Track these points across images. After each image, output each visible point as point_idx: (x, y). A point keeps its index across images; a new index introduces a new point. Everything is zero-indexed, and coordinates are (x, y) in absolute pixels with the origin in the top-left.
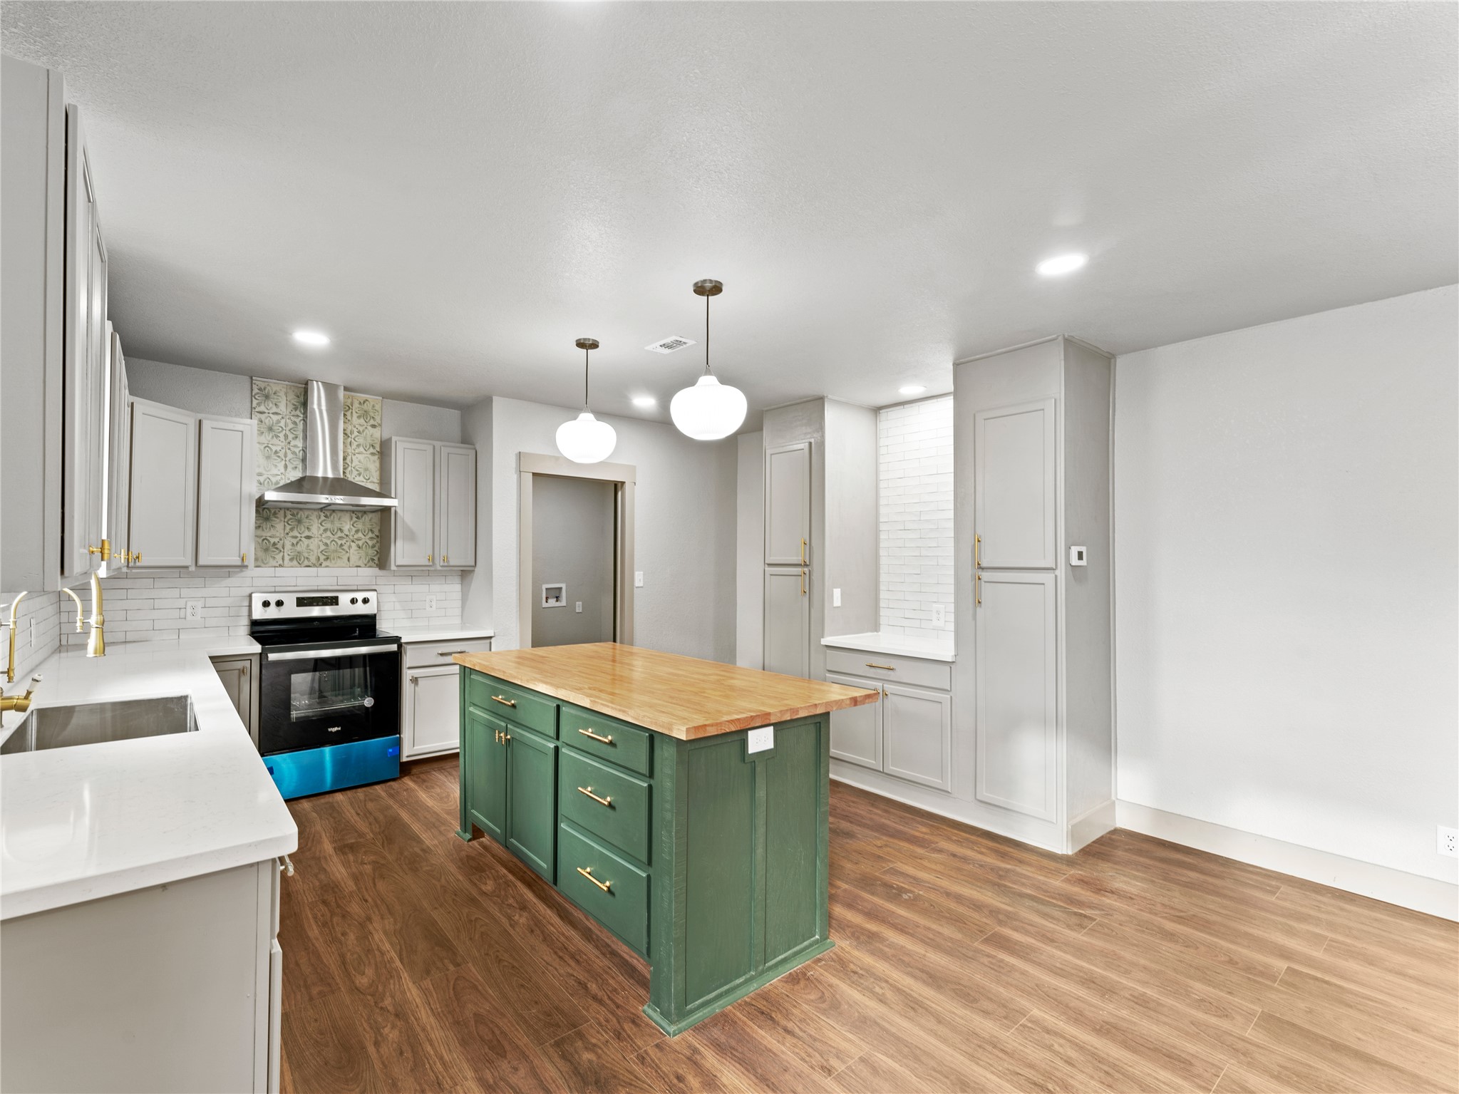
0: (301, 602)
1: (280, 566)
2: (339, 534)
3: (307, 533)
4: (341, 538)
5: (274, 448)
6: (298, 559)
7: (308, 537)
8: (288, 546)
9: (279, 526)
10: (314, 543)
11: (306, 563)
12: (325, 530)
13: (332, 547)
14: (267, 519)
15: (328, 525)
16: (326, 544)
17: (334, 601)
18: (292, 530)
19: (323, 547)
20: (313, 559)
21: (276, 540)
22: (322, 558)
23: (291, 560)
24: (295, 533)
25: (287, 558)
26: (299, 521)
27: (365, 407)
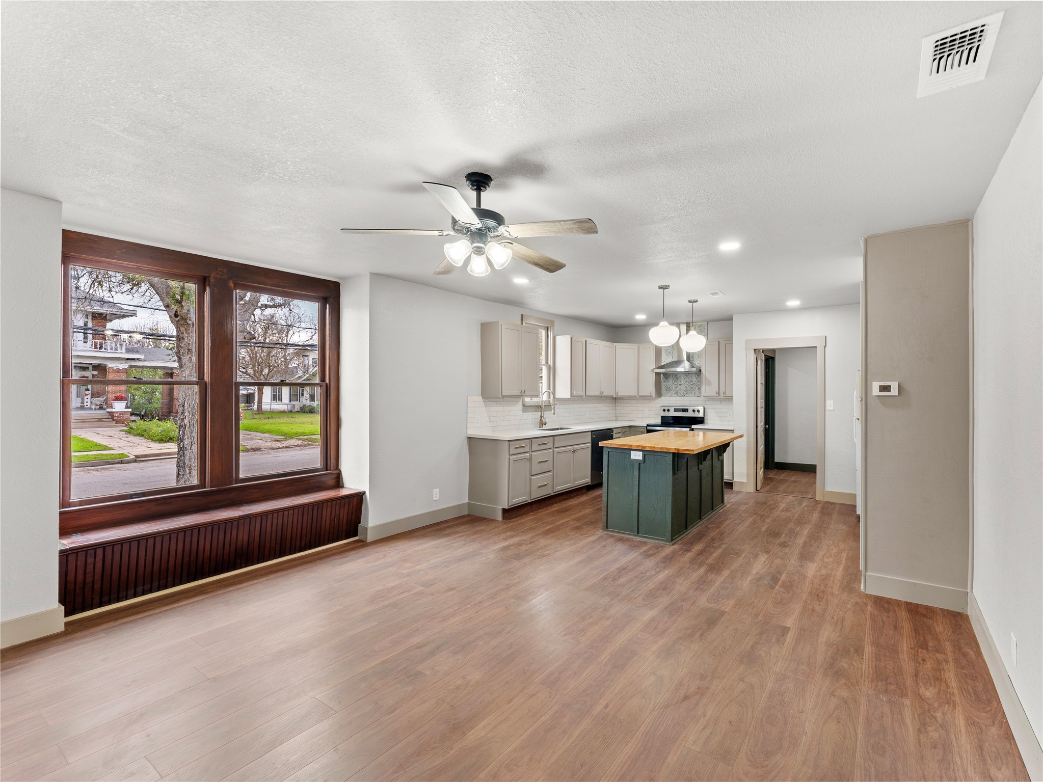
0: (676, 410)
1: (671, 396)
2: (691, 383)
3: (680, 383)
4: (692, 385)
5: (669, 351)
6: (677, 393)
7: (680, 385)
8: (674, 389)
9: (671, 381)
10: (682, 387)
11: (680, 395)
12: (686, 382)
13: (689, 388)
14: (667, 378)
15: (687, 380)
16: (686, 387)
17: (686, 410)
18: (675, 382)
19: (685, 389)
20: (682, 393)
21: (670, 386)
22: (685, 393)
23: (675, 394)
24: (676, 383)
25: (673, 393)
26: (677, 379)
27: (701, 328)
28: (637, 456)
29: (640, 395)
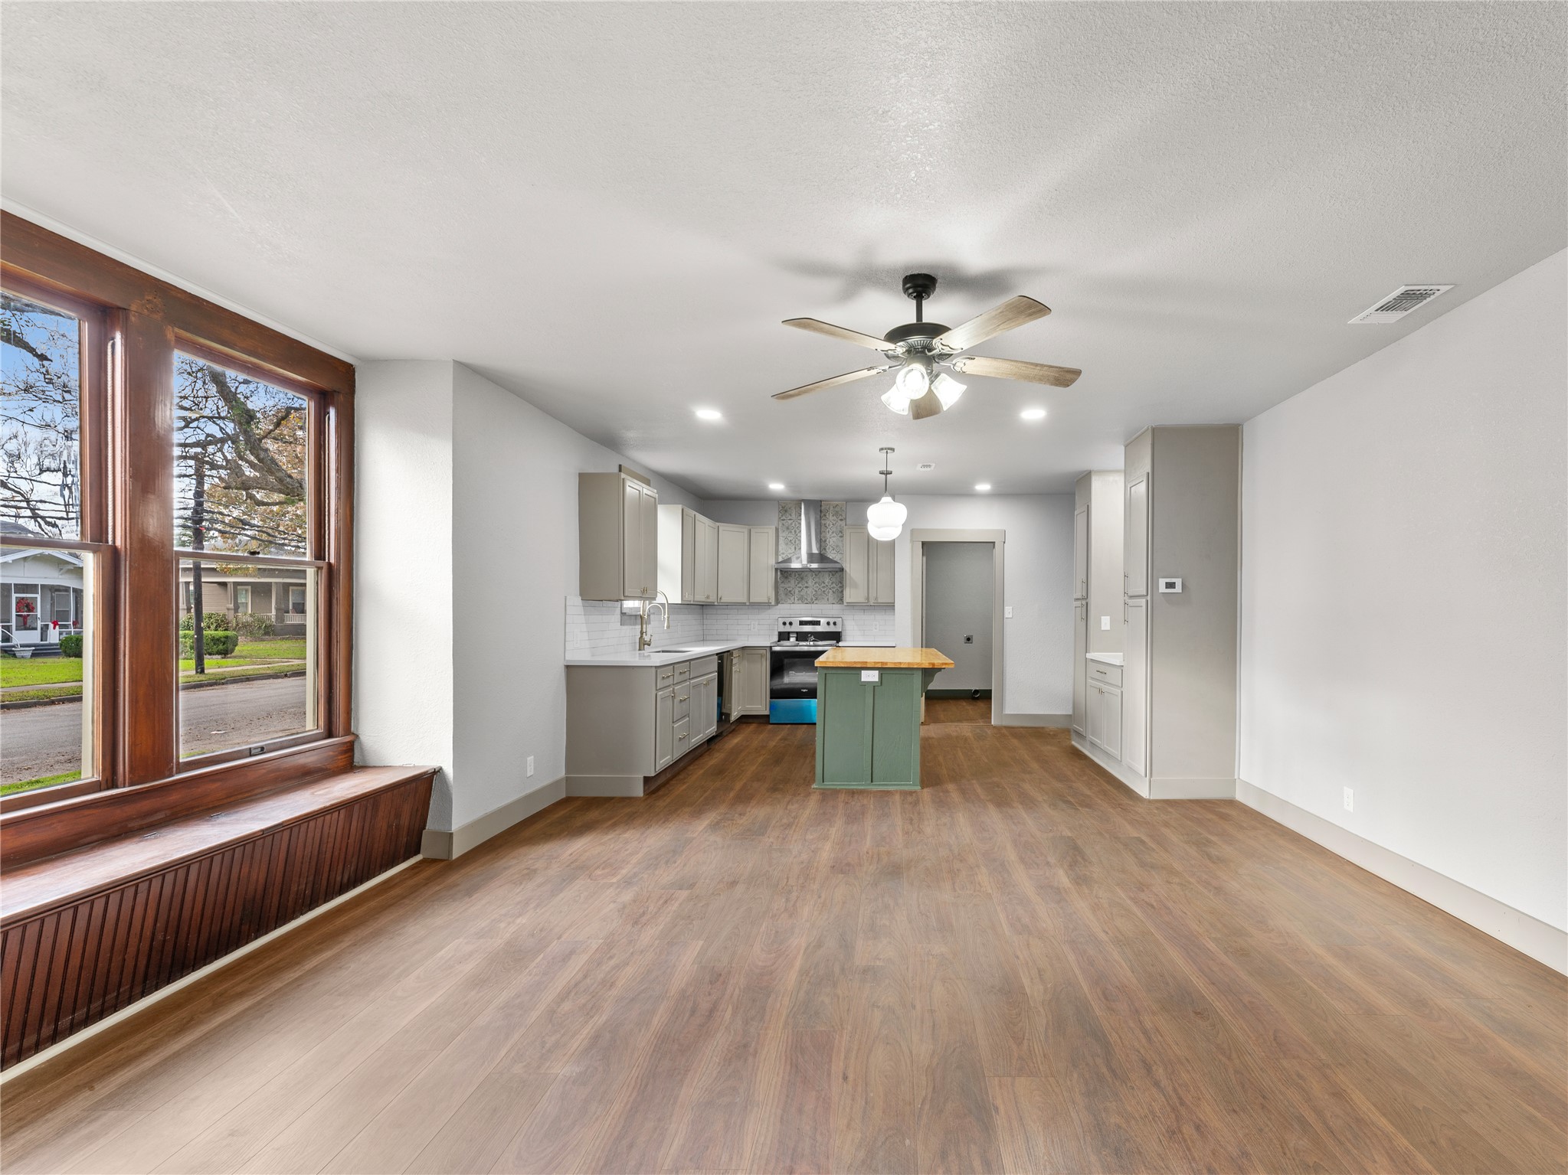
0: (802, 623)
1: (793, 603)
2: (823, 585)
3: (806, 585)
4: (824, 587)
5: (790, 539)
6: (802, 599)
7: (807, 587)
8: (797, 592)
9: (793, 581)
10: (809, 591)
11: (806, 602)
12: (815, 583)
13: (819, 593)
14: (786, 578)
15: (817, 580)
16: (816, 591)
17: (818, 623)
18: (798, 583)
19: (814, 593)
20: (809, 600)
21: (791, 589)
22: (814, 598)
23: (798, 600)
24: (800, 585)
25: (796, 599)
26: (802, 578)
27: (836, 509)
28: (870, 676)
29: (751, 601)
